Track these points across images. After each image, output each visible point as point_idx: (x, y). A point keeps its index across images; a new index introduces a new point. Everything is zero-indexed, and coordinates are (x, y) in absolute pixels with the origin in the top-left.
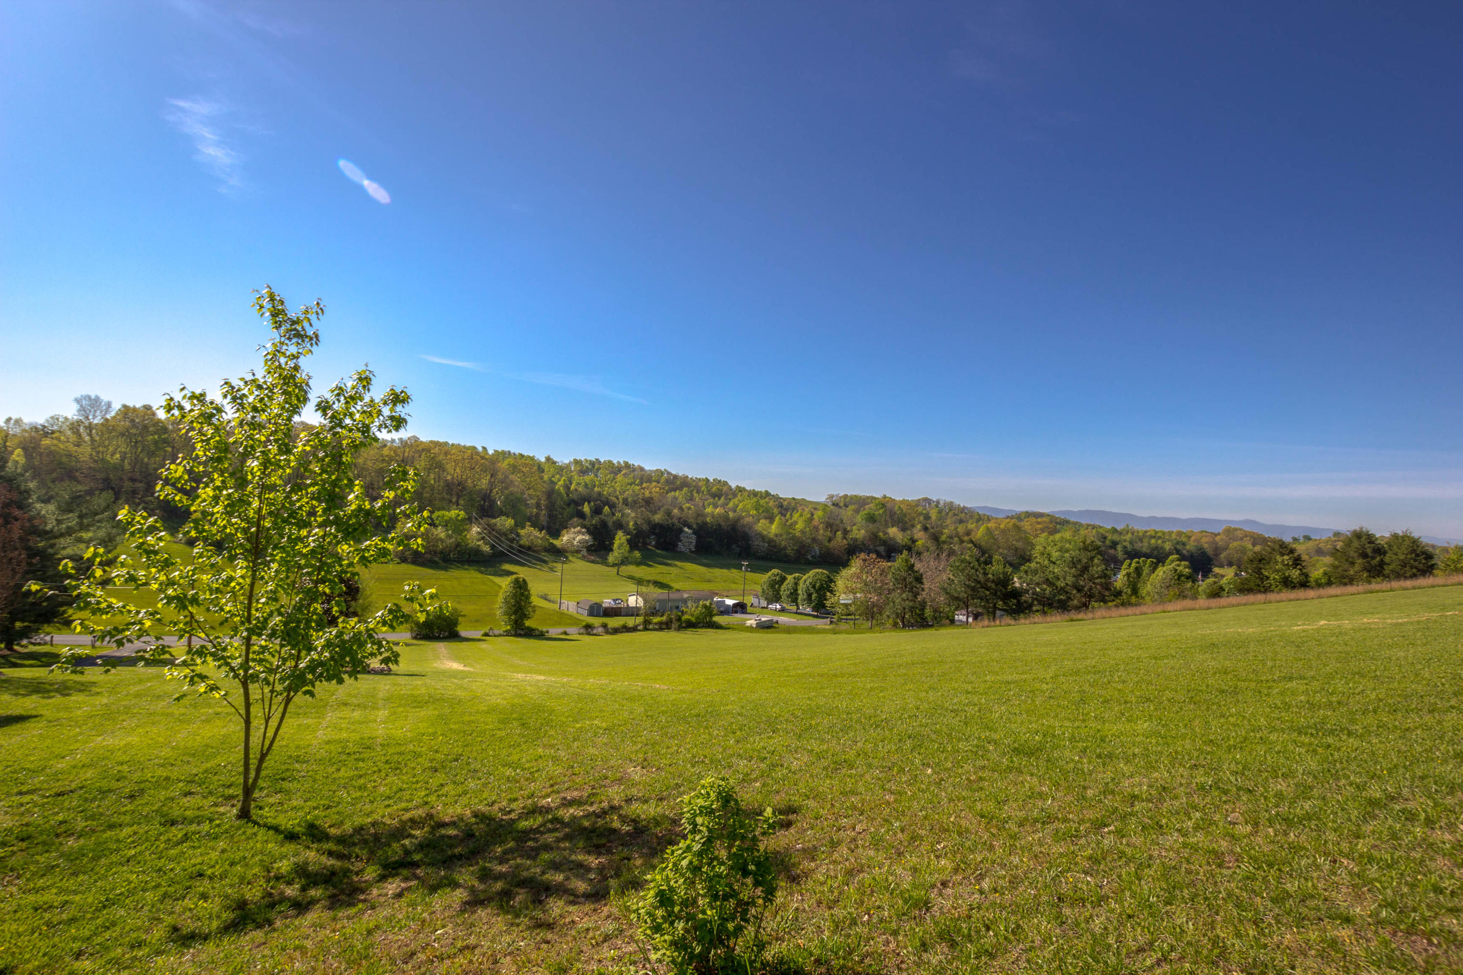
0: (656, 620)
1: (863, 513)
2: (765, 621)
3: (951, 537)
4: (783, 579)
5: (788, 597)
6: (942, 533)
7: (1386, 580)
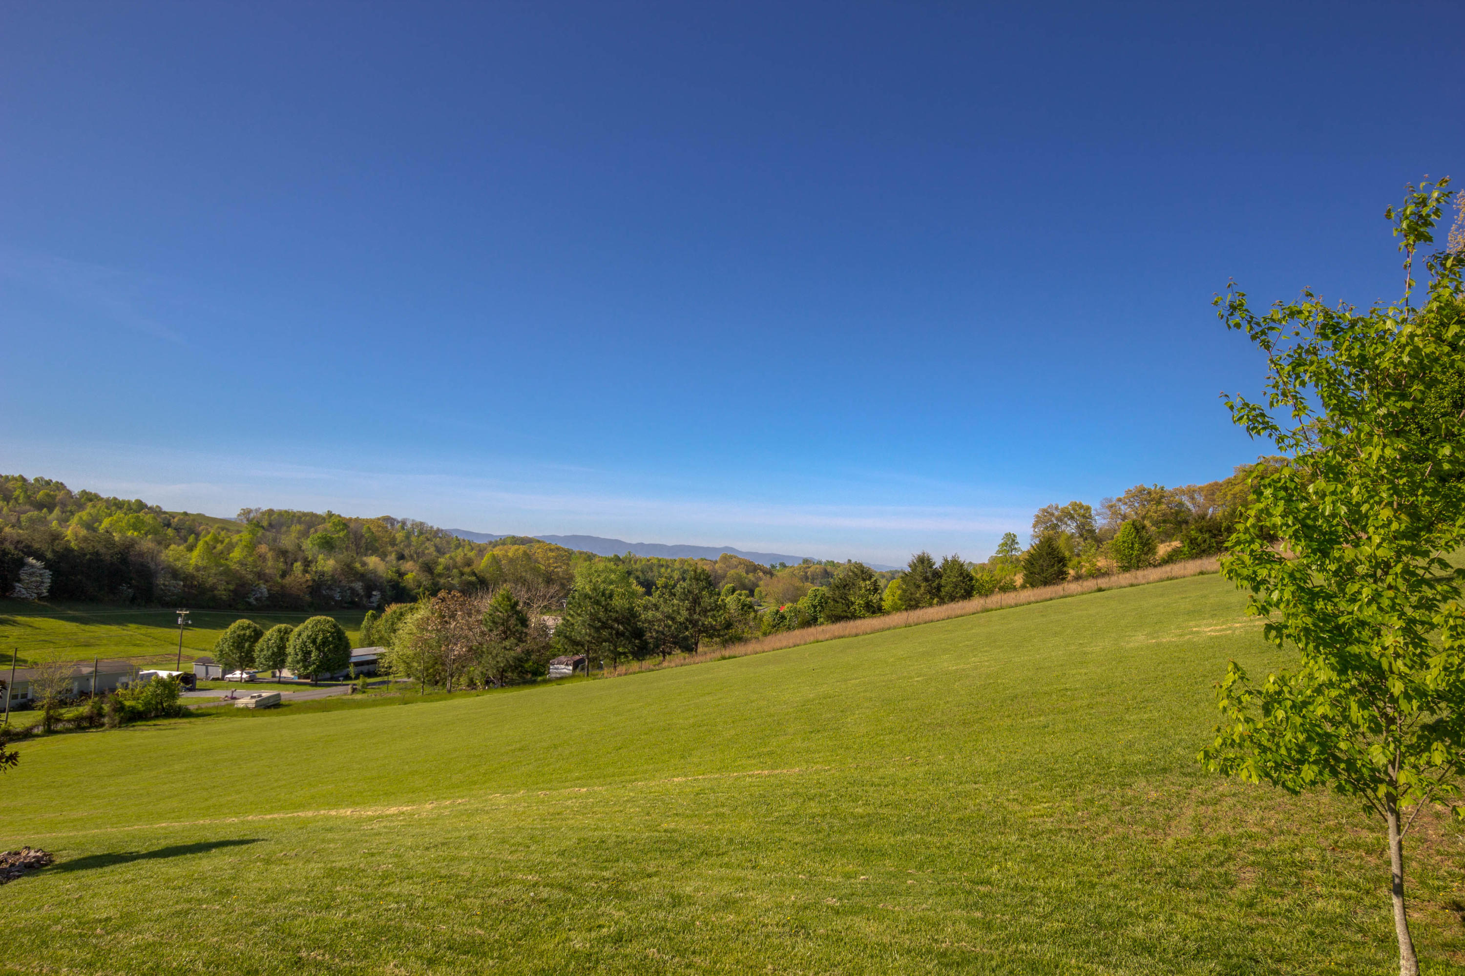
0: (69, 713)
1: (316, 536)
2: (269, 698)
3: (447, 568)
4: (258, 635)
5: (267, 659)
6: (436, 563)
7: (942, 602)
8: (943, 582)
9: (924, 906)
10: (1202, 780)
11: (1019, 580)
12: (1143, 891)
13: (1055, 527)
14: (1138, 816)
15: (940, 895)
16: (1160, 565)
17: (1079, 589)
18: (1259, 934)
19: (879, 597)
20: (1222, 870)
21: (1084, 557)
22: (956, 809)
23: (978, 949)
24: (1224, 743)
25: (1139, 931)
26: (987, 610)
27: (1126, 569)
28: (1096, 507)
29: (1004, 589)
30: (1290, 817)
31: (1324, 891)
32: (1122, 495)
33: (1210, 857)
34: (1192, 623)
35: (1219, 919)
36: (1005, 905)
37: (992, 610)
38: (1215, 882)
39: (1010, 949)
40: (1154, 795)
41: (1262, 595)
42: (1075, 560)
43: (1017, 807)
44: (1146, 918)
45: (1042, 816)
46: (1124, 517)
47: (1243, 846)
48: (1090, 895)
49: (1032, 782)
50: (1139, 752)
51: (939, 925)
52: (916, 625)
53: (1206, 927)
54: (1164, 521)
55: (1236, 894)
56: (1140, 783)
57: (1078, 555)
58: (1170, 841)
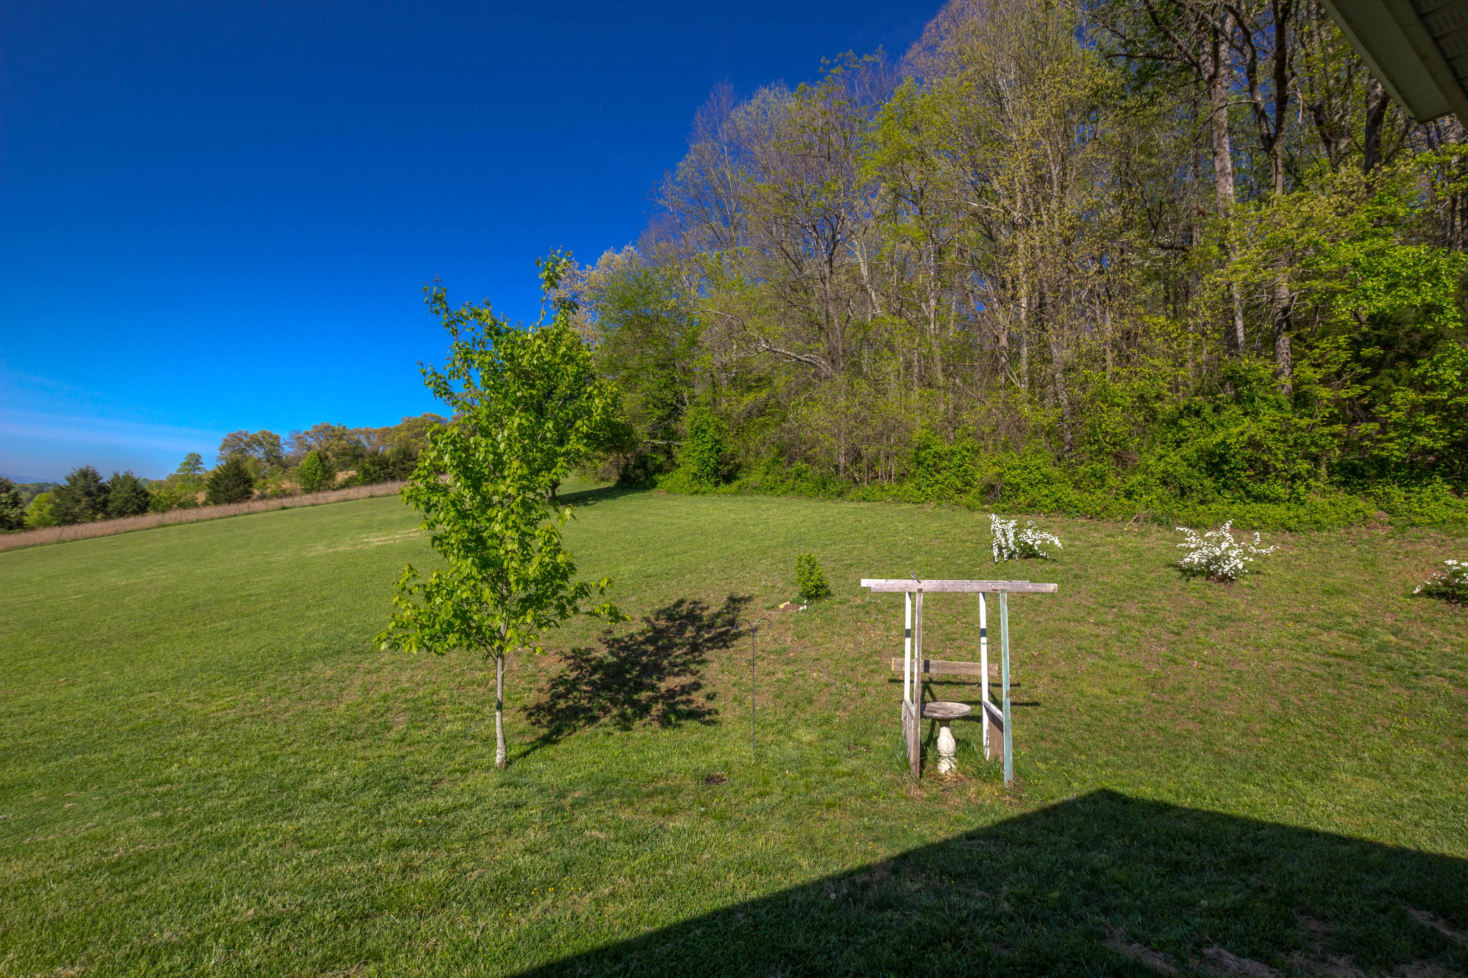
7: (108, 516)
8: (111, 497)
9: (89, 824)
10: (369, 655)
11: (201, 497)
12: (319, 752)
13: (242, 451)
14: (316, 692)
15: (109, 808)
16: (338, 489)
17: (264, 507)
18: (409, 758)
19: (19, 511)
20: (382, 720)
21: (270, 480)
22: (127, 721)
23: (158, 846)
24: (396, 626)
25: (318, 784)
26: (164, 526)
27: (308, 491)
28: (284, 436)
29: (183, 506)
30: (431, 671)
31: (452, 717)
32: (310, 429)
33: (373, 712)
34: (363, 536)
35: (380, 757)
36: (188, 797)
37: (170, 525)
38: (377, 730)
39: (194, 836)
40: (330, 673)
41: (432, 516)
42: (261, 482)
43: (198, 706)
44: (323, 772)
45: (225, 709)
46: (310, 448)
47: (397, 699)
48: (272, 767)
49: (215, 680)
50: (317, 641)
51: (110, 837)
52: (73, 540)
53: (370, 765)
54: (344, 454)
55: (393, 735)
56: (319, 666)
57: (264, 478)
58: (343, 706)
